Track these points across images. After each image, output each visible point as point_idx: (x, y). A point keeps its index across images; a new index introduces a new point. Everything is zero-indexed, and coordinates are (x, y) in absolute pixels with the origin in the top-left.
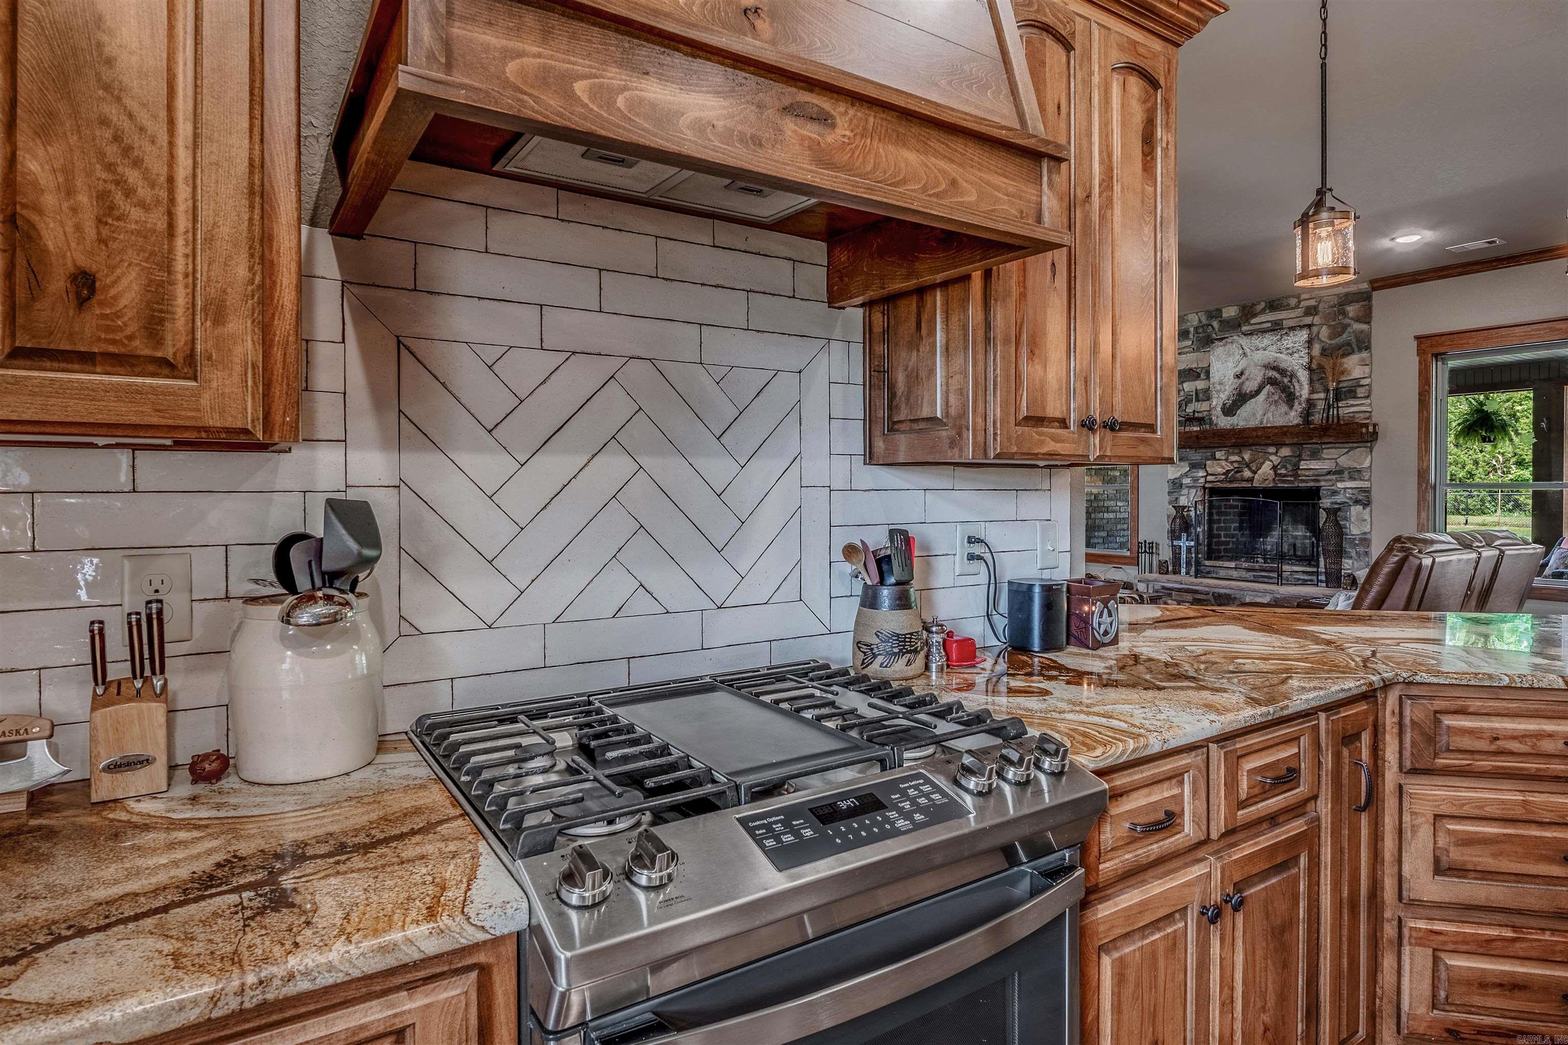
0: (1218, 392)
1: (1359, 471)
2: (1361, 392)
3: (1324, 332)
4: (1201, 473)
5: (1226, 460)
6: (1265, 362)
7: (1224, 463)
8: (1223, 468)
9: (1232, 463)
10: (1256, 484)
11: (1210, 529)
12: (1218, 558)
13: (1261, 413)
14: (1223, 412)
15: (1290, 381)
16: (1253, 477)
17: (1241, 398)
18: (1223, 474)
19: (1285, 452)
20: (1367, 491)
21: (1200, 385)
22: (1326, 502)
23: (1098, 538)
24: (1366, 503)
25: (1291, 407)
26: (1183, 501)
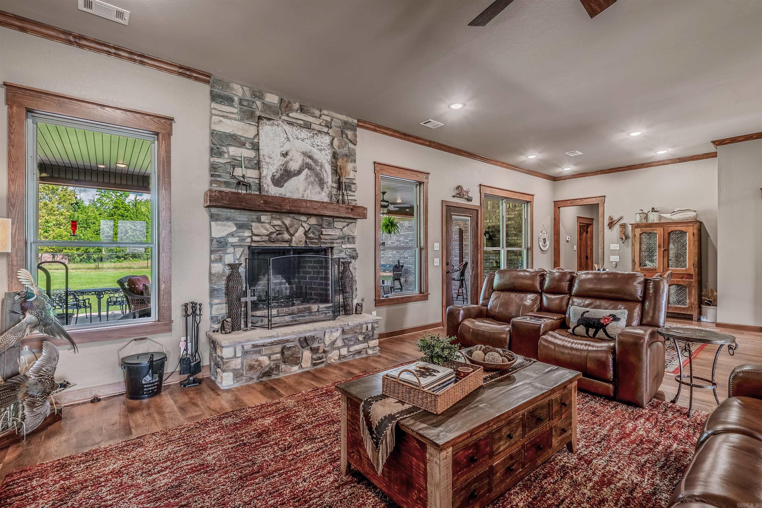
0: (267, 163)
1: (352, 238)
2: (354, 187)
4: (247, 233)
5: (270, 223)
6: (304, 150)
7: (268, 226)
8: (267, 230)
9: (274, 226)
10: (294, 244)
13: (302, 189)
14: (273, 182)
15: (321, 170)
16: (291, 239)
17: (287, 174)
18: (267, 235)
19: (313, 221)
20: (356, 250)
21: (249, 153)
24: (356, 258)
25: (322, 189)
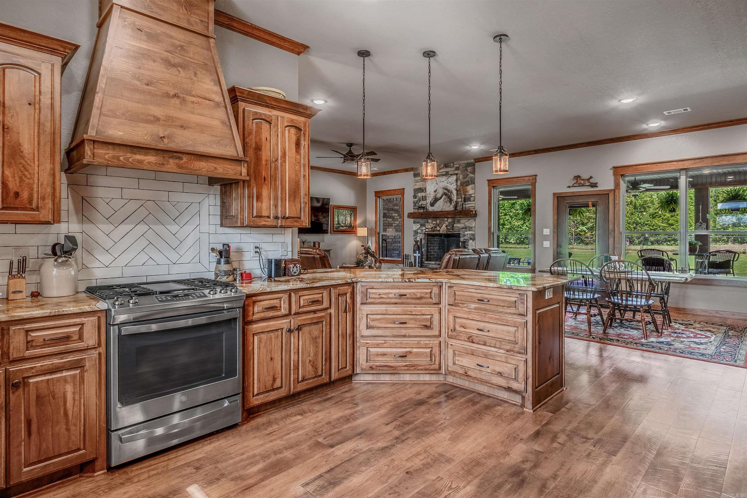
0: (429, 197)
1: (471, 228)
2: (472, 199)
3: (461, 177)
4: (424, 228)
5: (432, 223)
6: (443, 187)
7: (431, 224)
8: (431, 226)
9: (434, 224)
10: (442, 232)
11: (427, 249)
12: (430, 261)
13: (442, 206)
14: (430, 205)
15: (451, 194)
16: (440, 230)
17: (436, 200)
18: (431, 228)
19: (450, 220)
20: (474, 235)
21: (423, 194)
22: (462, 239)
23: (395, 254)
24: (474, 239)
25: (451, 204)
26: (418, 239)
